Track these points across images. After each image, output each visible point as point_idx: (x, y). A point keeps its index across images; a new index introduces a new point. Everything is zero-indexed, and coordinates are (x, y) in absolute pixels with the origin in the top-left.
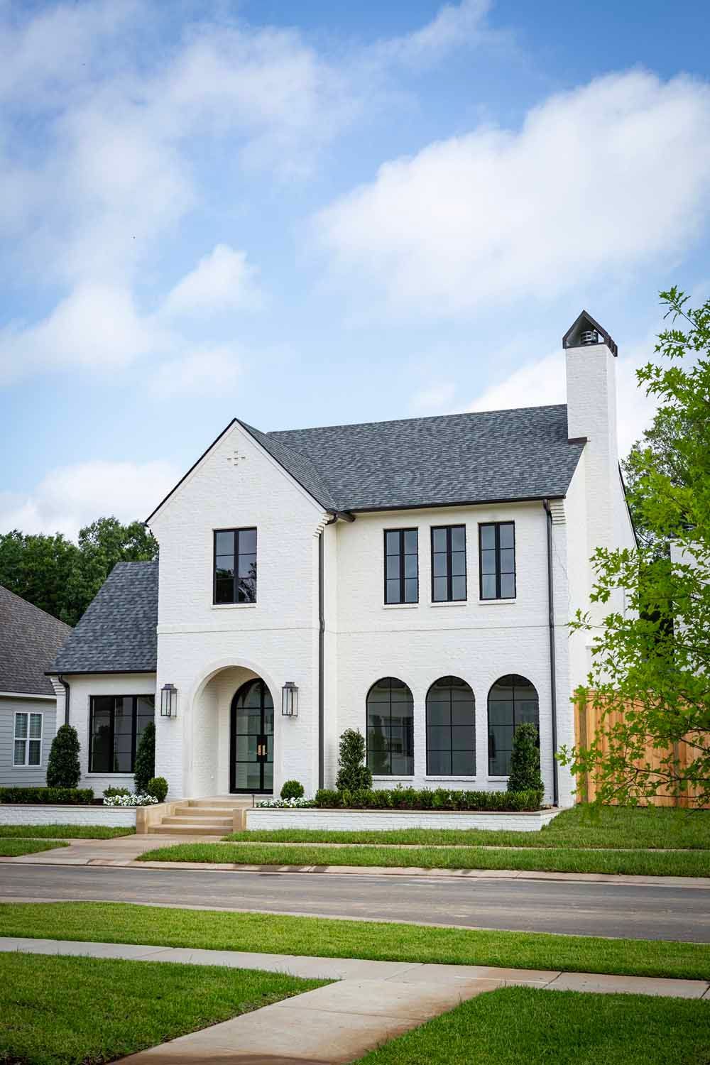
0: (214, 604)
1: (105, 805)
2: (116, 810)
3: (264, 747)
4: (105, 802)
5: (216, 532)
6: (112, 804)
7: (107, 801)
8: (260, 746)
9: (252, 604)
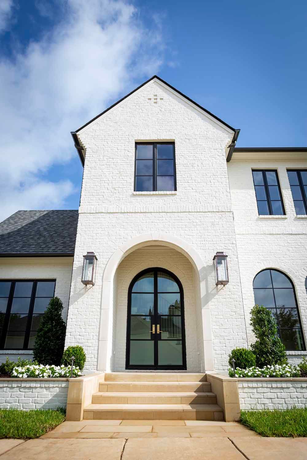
0: (135, 191)
1: (17, 377)
2: (33, 385)
3: (158, 326)
4: (15, 374)
5: (137, 144)
6: (25, 376)
7: (17, 371)
8: (154, 326)
9: (173, 192)
